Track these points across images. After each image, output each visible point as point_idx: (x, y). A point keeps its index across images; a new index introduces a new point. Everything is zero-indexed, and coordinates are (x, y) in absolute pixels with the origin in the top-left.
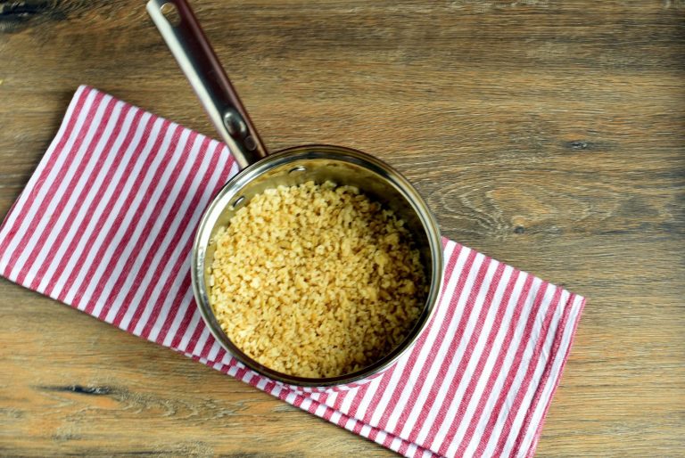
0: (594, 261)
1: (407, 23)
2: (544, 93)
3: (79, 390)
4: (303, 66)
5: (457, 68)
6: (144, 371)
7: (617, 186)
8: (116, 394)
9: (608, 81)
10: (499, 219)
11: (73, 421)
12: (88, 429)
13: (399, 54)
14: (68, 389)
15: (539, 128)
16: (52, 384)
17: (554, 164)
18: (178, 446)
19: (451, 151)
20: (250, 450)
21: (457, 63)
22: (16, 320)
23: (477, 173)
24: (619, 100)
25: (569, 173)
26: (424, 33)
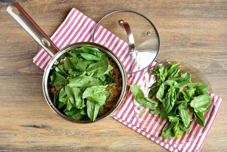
1: (141, 2)
2: (185, 27)
3: (35, 126)
6: (56, 120)
7: (209, 58)
8: (47, 128)
9: (206, 23)
11: (33, 137)
12: (38, 139)
14: (31, 126)
15: (184, 39)
16: (26, 124)
18: (67, 145)
20: (91, 146)
21: (157, 16)
22: (13, 103)
23: (164, 54)
24: (210, 29)
25: (193, 54)
26: (145, 6)
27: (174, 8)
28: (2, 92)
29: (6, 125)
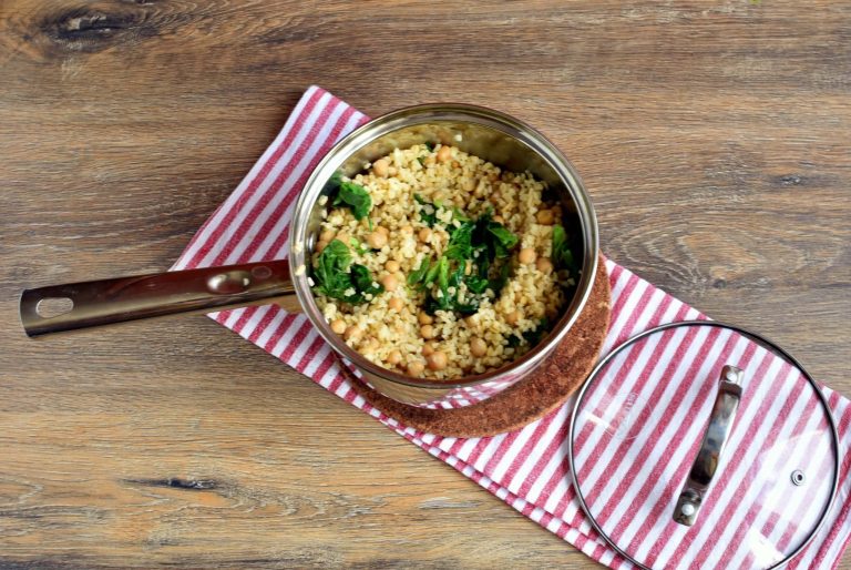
0: (814, 321)
1: (576, 36)
2: (745, 118)
3: (176, 484)
4: (449, 88)
5: (638, 88)
6: (258, 460)
7: (838, 229)
8: (223, 488)
9: (823, 103)
10: (694, 271)
11: (170, 521)
12: (188, 533)
13: (566, 73)
14: (163, 483)
15: (741, 161)
16: (142, 476)
17: (760, 203)
18: (301, 552)
19: (632, 189)
20: (391, 556)
21: (638, 83)
22: (98, 399)
23: (666, 216)
24: (837, 125)
25: (779, 214)
26: (596, 48)
27: (699, 55)
28: (56, 357)
29: (67, 478)
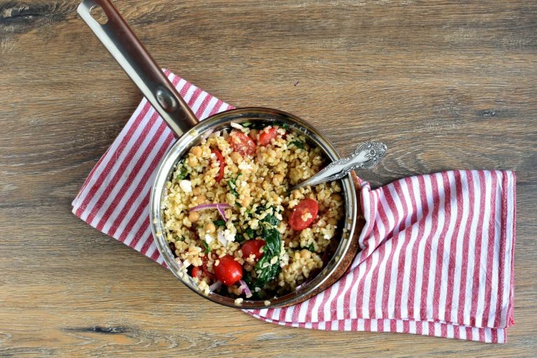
1: (347, 15)
2: (460, 71)
3: (99, 330)
4: (263, 53)
5: (389, 52)
6: (150, 313)
7: (520, 146)
8: (129, 332)
9: (510, 59)
11: (96, 355)
13: (341, 41)
14: (90, 330)
15: (457, 100)
16: (76, 326)
17: (470, 130)
19: (387, 122)
21: (388, 48)
22: (43, 275)
23: (409, 140)
24: (519, 74)
25: (481, 137)
26: (360, 23)
27: (429, 27)
28: (13, 247)
29: (27, 328)
